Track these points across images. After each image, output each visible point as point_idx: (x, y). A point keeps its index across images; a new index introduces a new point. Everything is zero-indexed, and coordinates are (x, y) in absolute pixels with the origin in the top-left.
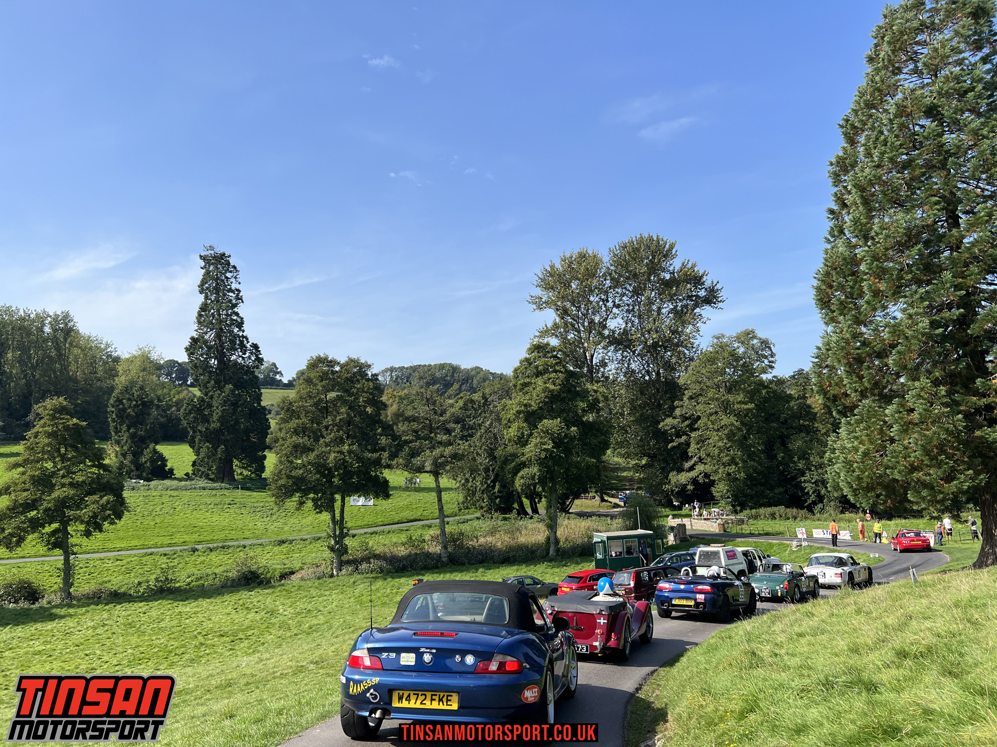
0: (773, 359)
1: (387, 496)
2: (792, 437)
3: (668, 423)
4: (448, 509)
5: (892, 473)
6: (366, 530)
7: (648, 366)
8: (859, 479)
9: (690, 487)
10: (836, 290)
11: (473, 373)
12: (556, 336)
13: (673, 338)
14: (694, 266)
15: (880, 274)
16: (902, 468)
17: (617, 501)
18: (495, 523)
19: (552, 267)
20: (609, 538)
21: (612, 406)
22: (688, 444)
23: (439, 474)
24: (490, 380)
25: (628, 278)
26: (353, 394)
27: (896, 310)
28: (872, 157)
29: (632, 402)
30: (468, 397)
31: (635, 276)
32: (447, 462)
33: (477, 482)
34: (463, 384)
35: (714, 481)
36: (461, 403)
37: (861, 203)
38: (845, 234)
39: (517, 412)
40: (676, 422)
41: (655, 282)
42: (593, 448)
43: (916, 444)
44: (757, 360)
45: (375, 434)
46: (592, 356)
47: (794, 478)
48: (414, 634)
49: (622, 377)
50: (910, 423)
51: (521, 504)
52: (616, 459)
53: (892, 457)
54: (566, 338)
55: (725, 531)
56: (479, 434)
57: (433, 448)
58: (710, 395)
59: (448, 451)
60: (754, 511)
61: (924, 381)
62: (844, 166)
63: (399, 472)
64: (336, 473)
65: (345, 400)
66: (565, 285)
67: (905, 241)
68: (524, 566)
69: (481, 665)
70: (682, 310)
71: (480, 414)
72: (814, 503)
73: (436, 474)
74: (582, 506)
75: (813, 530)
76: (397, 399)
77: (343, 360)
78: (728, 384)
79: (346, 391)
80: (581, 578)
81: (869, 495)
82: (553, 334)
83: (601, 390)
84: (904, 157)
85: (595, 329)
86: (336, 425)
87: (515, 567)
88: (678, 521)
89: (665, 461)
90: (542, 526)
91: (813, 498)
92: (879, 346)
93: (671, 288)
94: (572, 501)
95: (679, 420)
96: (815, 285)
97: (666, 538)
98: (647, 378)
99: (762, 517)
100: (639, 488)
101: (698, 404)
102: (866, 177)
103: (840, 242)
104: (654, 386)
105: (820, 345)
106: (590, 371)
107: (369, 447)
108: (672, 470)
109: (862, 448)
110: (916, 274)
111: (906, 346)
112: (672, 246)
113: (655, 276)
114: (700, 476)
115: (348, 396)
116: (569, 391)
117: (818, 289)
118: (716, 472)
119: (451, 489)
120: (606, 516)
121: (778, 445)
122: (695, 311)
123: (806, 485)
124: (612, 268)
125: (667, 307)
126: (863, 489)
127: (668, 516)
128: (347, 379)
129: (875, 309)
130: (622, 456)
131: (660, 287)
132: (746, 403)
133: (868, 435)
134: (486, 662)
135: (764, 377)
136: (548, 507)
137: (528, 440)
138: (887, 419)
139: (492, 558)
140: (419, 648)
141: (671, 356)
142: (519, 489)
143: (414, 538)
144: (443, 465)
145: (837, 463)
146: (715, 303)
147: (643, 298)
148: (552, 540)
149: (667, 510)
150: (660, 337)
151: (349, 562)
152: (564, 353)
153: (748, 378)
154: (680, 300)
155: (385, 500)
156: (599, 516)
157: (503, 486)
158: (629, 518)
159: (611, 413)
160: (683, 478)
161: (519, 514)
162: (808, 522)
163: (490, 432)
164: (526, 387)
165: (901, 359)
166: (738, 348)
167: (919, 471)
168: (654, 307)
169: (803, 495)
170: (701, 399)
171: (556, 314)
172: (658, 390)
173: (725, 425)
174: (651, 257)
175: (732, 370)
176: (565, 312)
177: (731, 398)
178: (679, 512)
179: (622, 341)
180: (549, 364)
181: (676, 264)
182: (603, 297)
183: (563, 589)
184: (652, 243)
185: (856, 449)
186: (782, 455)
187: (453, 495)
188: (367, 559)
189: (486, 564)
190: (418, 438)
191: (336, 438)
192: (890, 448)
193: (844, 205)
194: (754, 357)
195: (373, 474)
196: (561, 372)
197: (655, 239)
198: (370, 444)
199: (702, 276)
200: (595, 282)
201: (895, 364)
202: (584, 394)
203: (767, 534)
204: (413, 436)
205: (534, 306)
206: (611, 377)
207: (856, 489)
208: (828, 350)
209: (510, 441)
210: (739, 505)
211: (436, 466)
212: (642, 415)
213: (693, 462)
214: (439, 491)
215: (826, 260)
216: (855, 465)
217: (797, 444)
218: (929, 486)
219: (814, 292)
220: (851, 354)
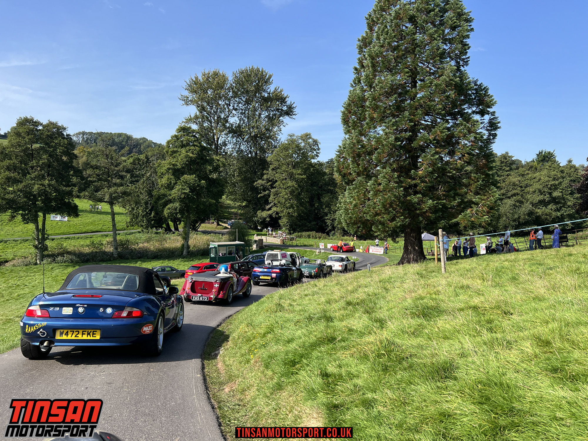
0: (318, 151)
1: (77, 215)
2: (323, 195)
3: (259, 183)
4: (119, 226)
5: (366, 216)
6: (62, 236)
7: (251, 148)
8: (351, 218)
9: (268, 219)
10: (353, 115)
11: (141, 141)
12: (197, 123)
13: (266, 133)
14: (281, 91)
15: (375, 108)
16: (371, 214)
17: (226, 225)
18: (150, 235)
19: (197, 78)
20: (219, 246)
21: (228, 171)
22: (269, 196)
23: (114, 203)
24: (152, 147)
25: (243, 93)
26: (52, 147)
27: (380, 130)
28: (379, 40)
29: (240, 169)
30: (136, 157)
31: (247, 92)
32: (119, 196)
33: (140, 210)
34: (134, 148)
35: (281, 216)
36: (131, 160)
37: (371, 66)
38: (361, 84)
39: (168, 168)
40: (263, 182)
41: (258, 97)
42: (214, 194)
43: (380, 202)
44: (310, 151)
45: (68, 175)
46: (218, 139)
47: (322, 217)
48: (73, 296)
49: (235, 154)
50: (378, 191)
51: (168, 225)
52: (228, 202)
53: (368, 208)
54: (202, 125)
55: (284, 243)
56: (142, 180)
57: (109, 187)
58: (283, 168)
59: (120, 189)
60: (300, 233)
61: (388, 169)
62: (365, 43)
63: (86, 201)
64: (39, 199)
65: (46, 150)
66: (204, 91)
67: (390, 92)
68: (167, 261)
69: (116, 313)
70: (273, 117)
71: (144, 168)
72: (330, 231)
73: (111, 203)
74: (206, 227)
75: (328, 244)
76: (86, 153)
77: (45, 122)
78: (293, 163)
79: (47, 144)
80: (200, 267)
81: (354, 227)
82: (194, 122)
83: (221, 160)
84: (396, 43)
85: (221, 122)
86: (39, 166)
87: (161, 261)
88: (259, 237)
89: (256, 204)
90: (180, 238)
91: (330, 228)
92: (369, 148)
93: (268, 103)
94: (200, 224)
95: (266, 181)
96: (342, 110)
97: (252, 246)
98: (250, 155)
99: (304, 237)
100: (240, 219)
101: (277, 173)
102: (375, 51)
103: (358, 87)
104: (253, 161)
105: (341, 145)
106: (216, 147)
107: (64, 183)
108: (259, 209)
109: (354, 202)
110: (392, 111)
111: (382, 149)
112: (270, 77)
113: (258, 94)
114: (274, 214)
115: (49, 147)
116: (202, 159)
117: (344, 113)
118: (282, 212)
119: (122, 214)
120: (219, 233)
121: (316, 199)
122: (280, 118)
123: (328, 221)
124: (234, 85)
125: (264, 114)
126: (352, 223)
127: (254, 235)
128: (48, 136)
129: (370, 128)
130: (232, 200)
131: (261, 101)
132: (302, 175)
133: (358, 196)
134: (119, 312)
135: (313, 161)
136: (185, 227)
137: (174, 187)
138: (368, 188)
139: (147, 255)
140: (76, 304)
141: (264, 144)
142: (166, 215)
143: (95, 242)
144: (116, 198)
145: (341, 209)
146: (291, 115)
147: (251, 107)
148: (185, 246)
149: (254, 231)
150: (259, 131)
151: (48, 256)
152: (201, 135)
153: (305, 161)
154: (272, 110)
155: (75, 218)
156: (215, 233)
157: (157, 214)
158: (232, 235)
159: (227, 174)
160: (265, 214)
161: (166, 231)
162: (326, 240)
163: (150, 180)
164: (175, 153)
165: (379, 156)
166: (301, 143)
167: (379, 216)
168: (257, 113)
169: (325, 226)
170: (278, 170)
171: (197, 109)
172: (255, 163)
173: (290, 186)
174: (257, 82)
175: (297, 155)
176: (202, 109)
177: (294, 171)
178: (261, 233)
179: (236, 132)
180: (190, 140)
181: (271, 88)
182: (227, 102)
183: (188, 273)
184: (259, 73)
185: (351, 203)
186: (317, 204)
187: (123, 217)
188: (62, 254)
189: (142, 259)
190: (100, 180)
191: (39, 175)
192: (367, 203)
193: (363, 66)
194: (309, 149)
195: (67, 201)
196: (197, 146)
197: (261, 71)
198: (64, 181)
199: (285, 98)
200: (223, 92)
201: (376, 159)
202: (211, 162)
203: (305, 246)
204: (97, 178)
205: (183, 102)
206: (229, 153)
207: (349, 224)
208: (344, 148)
209: (162, 186)
210: (292, 230)
211: (112, 199)
212: (245, 177)
213: (271, 206)
214: (113, 214)
215: (349, 97)
216: (350, 211)
217: (325, 199)
218: (383, 224)
219: (341, 114)
220: (355, 152)
